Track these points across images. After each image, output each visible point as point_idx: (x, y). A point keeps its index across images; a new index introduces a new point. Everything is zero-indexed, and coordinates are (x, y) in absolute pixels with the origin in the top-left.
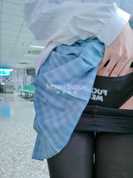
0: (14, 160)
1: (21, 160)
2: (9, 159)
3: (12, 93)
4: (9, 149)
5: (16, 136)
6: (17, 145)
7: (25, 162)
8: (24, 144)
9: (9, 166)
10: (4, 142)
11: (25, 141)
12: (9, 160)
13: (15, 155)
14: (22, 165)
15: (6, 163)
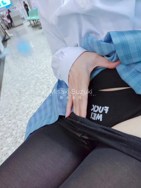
0: (20, 93)
1: (26, 91)
2: (17, 92)
3: (22, 24)
4: (17, 84)
5: (23, 71)
6: (24, 79)
7: (29, 93)
8: (30, 77)
9: (17, 98)
10: (13, 79)
11: (30, 74)
12: (16, 94)
13: (21, 89)
14: (27, 95)
15: (14, 96)
